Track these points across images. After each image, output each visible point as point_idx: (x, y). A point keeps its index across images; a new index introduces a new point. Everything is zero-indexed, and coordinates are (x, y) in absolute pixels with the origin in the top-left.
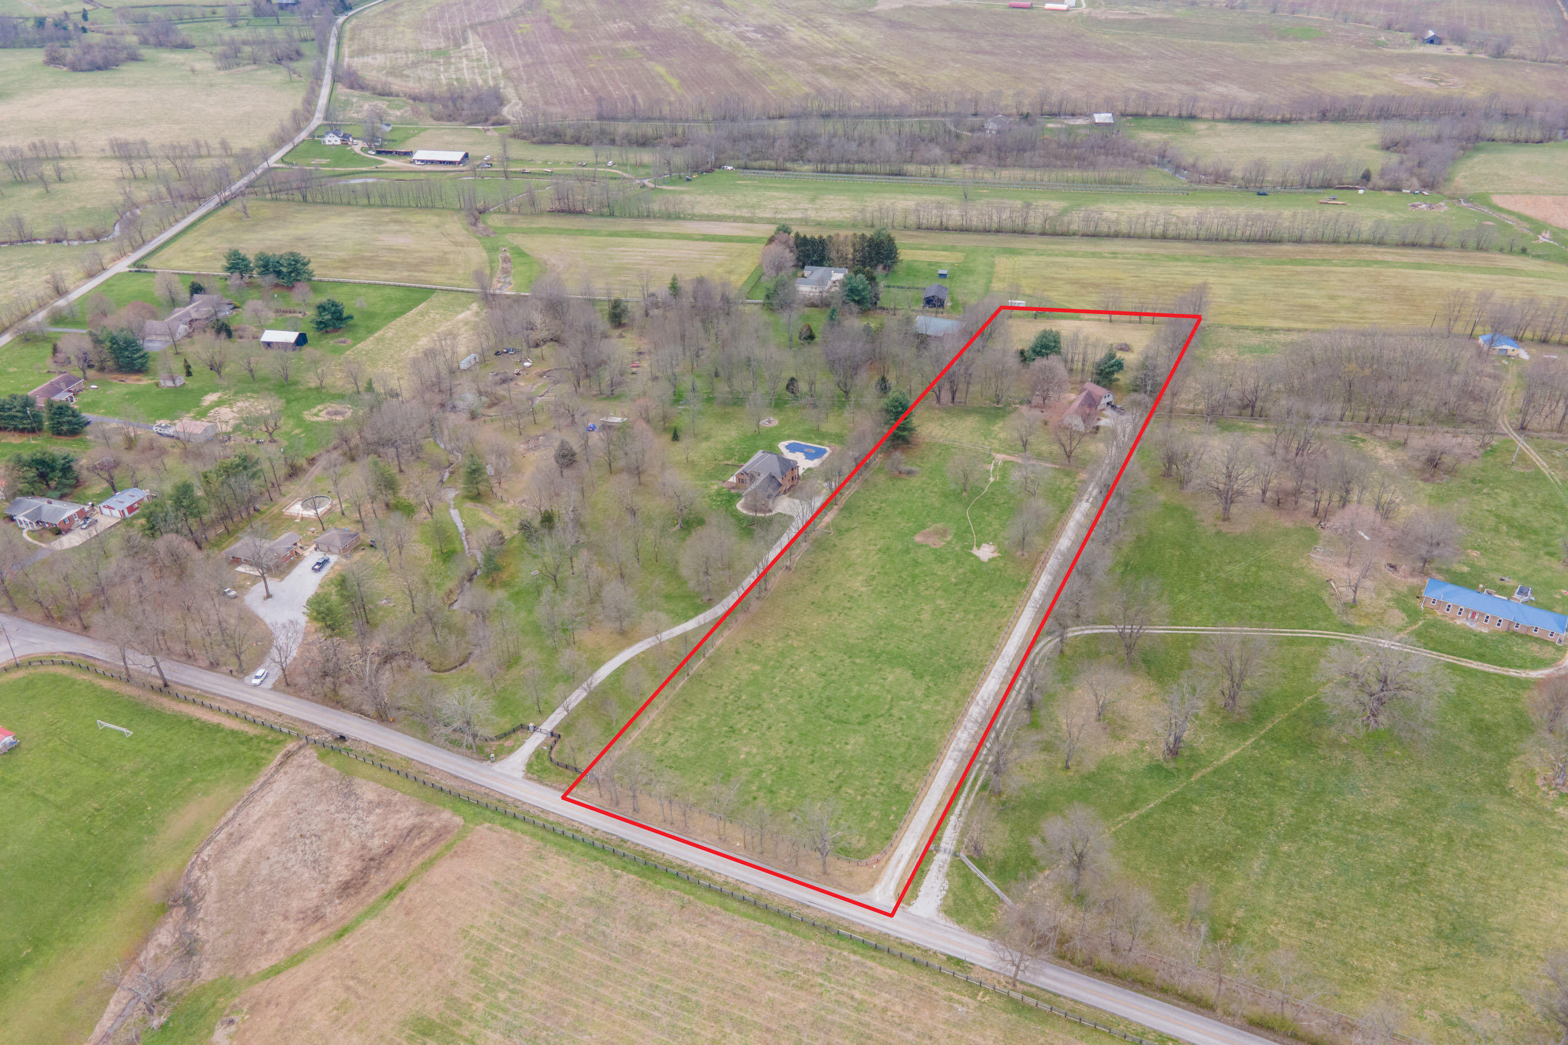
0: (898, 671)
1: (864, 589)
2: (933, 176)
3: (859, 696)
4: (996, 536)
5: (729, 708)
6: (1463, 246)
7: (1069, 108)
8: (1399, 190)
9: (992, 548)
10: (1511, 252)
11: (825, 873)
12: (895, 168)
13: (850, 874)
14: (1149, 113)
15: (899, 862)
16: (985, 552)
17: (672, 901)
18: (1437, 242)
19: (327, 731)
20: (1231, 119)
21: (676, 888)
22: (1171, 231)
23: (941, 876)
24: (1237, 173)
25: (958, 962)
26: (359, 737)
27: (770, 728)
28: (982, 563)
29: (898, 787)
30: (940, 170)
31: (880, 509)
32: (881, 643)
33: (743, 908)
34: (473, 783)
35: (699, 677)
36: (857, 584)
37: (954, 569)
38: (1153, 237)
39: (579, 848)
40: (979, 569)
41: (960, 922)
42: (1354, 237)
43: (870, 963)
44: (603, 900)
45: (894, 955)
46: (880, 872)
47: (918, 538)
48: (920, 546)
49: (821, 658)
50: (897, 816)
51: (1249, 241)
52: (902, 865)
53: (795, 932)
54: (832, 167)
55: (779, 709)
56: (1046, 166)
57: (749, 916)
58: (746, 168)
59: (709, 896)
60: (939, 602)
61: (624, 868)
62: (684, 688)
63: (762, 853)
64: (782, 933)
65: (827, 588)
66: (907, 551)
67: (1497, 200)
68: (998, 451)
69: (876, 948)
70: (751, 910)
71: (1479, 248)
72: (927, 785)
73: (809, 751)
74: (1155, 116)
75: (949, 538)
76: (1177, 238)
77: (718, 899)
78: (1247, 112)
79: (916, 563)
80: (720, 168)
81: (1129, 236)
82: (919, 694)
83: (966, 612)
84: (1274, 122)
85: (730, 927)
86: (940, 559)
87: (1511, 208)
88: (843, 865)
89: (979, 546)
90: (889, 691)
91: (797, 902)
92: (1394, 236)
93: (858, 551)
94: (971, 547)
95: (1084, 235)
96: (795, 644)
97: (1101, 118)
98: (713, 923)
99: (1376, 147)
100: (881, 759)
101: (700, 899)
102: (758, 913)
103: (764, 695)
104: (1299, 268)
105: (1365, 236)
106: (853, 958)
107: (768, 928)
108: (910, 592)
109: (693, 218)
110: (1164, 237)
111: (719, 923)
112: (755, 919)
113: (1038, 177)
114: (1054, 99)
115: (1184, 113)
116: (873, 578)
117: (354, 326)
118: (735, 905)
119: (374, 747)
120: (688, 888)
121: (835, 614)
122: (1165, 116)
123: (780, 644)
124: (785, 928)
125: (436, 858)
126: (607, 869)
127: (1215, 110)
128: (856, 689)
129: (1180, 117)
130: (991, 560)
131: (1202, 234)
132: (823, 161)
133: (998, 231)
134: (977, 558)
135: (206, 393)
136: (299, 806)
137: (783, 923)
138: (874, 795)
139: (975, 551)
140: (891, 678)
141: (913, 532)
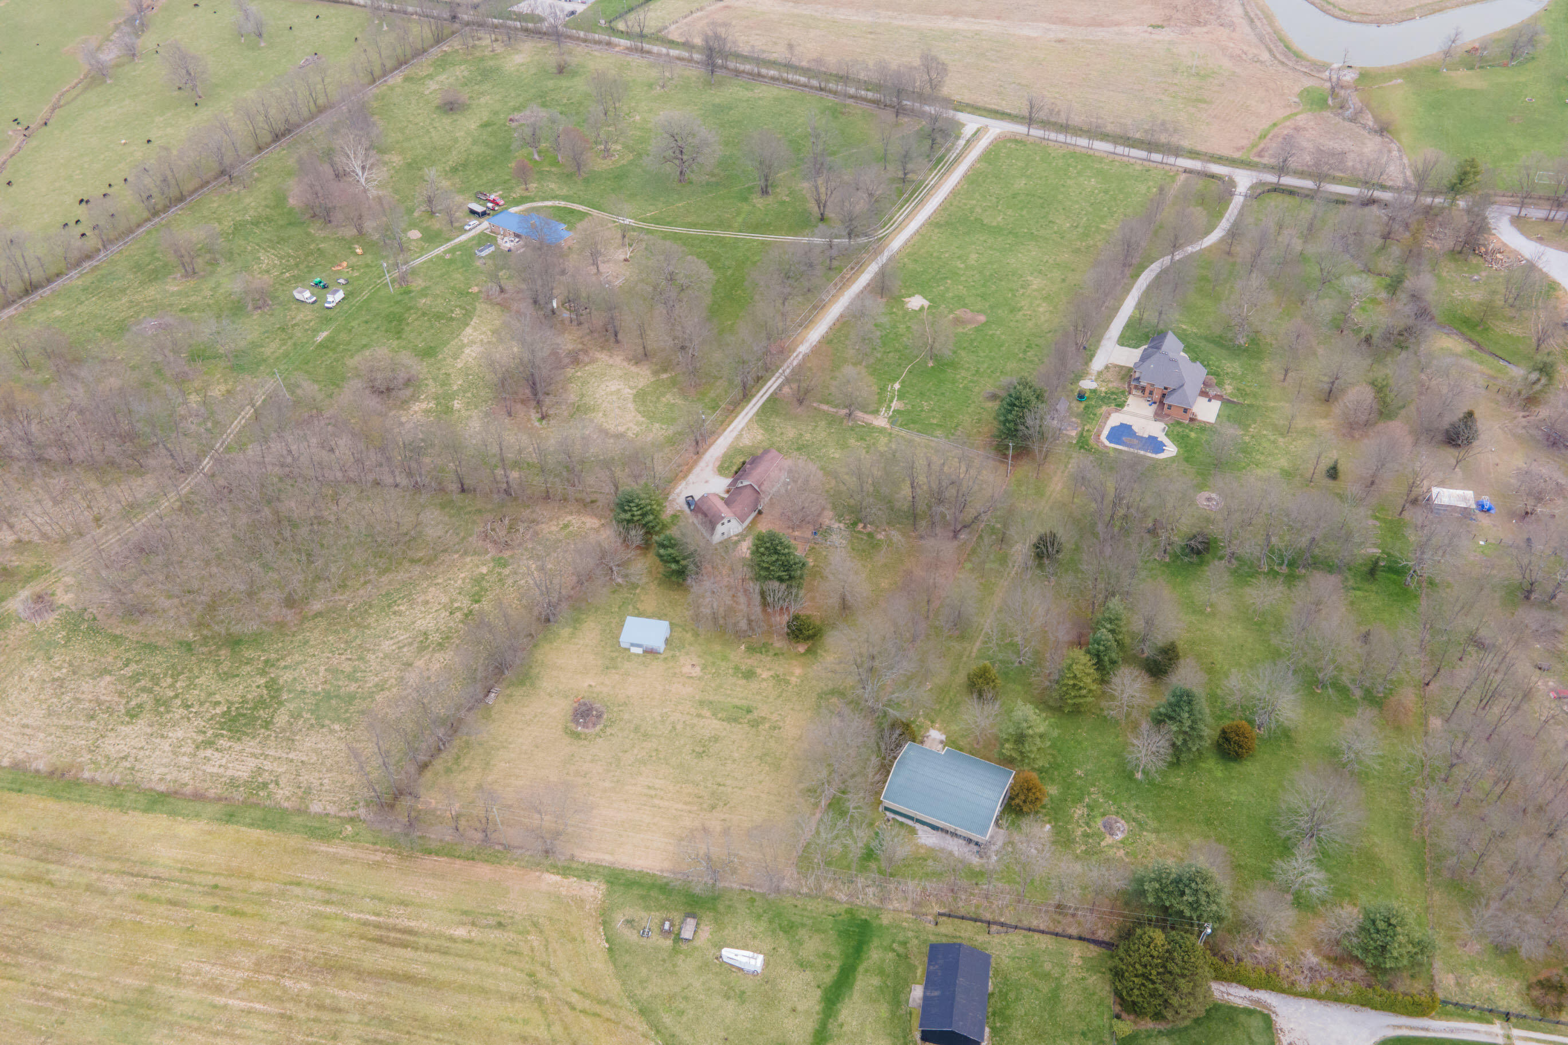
0: (994, 224)
1: (1029, 278)
3: (1022, 209)
4: (904, 317)
9: (909, 306)
15: (988, 138)
16: (916, 302)
27: (1082, 192)
28: (922, 294)
29: (990, 165)
31: (1025, 352)
32: (1009, 242)
36: (1036, 283)
37: (947, 289)
40: (922, 289)
46: (998, 135)
47: (982, 318)
48: (980, 312)
49: (1055, 232)
55: (1079, 202)
60: (962, 266)
61: (1140, 140)
65: (1064, 280)
66: (992, 307)
72: (971, 167)
73: (1050, 180)
75: (951, 316)
77: (1083, 129)
79: (984, 297)
82: (978, 210)
83: (939, 258)
86: (960, 299)
89: (922, 309)
90: (1000, 211)
93: (1041, 309)
94: (929, 307)
100: (1002, 175)
103: (1092, 209)
116: (1022, 287)
121: (1051, 261)
128: (1024, 212)
130: (913, 295)
134: (925, 298)
139: (926, 303)
140: (999, 219)
141: (986, 323)
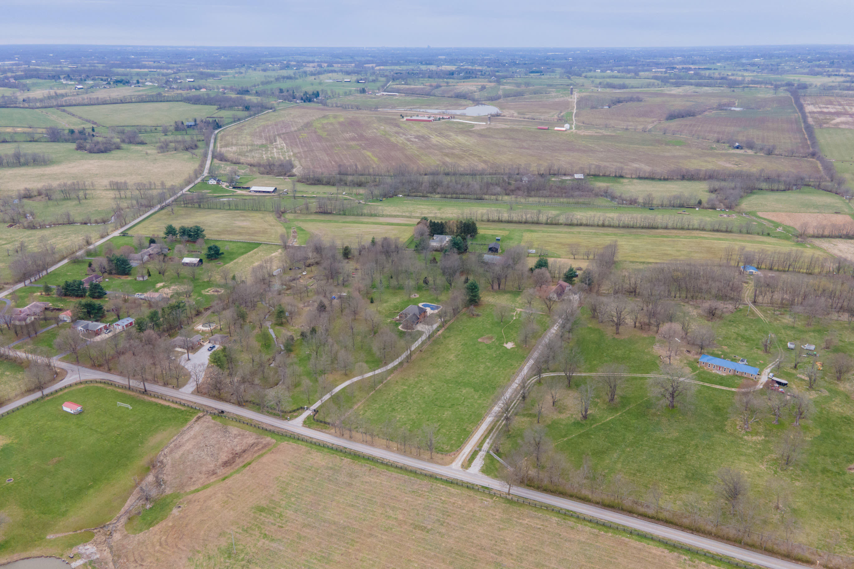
0: (467, 389)
1: (454, 359)
2: (497, 200)
3: (450, 398)
4: (514, 339)
5: (393, 402)
6: (741, 232)
7: (563, 172)
8: (715, 209)
9: (513, 344)
10: (763, 235)
11: (431, 458)
12: (478, 196)
13: (442, 459)
14: (601, 174)
15: (464, 454)
16: (509, 345)
17: (366, 468)
18: (729, 230)
19: (216, 409)
20: (640, 178)
21: (368, 463)
22: (607, 223)
23: (481, 459)
24: (641, 200)
25: (486, 488)
26: (230, 411)
27: (410, 409)
28: (507, 349)
29: (465, 429)
30: (500, 198)
31: (463, 329)
32: (461, 379)
33: (396, 470)
34: (280, 428)
35: (380, 390)
36: (452, 357)
37: (495, 351)
38: (598, 226)
39: (326, 450)
40: (507, 351)
41: (488, 475)
42: (691, 227)
43: (449, 488)
44: (336, 468)
45: (459, 485)
46: (455, 458)
47: (480, 340)
48: (480, 343)
49: (434, 384)
50: (463, 439)
51: (643, 228)
52: (465, 456)
53: (418, 478)
54: (449, 196)
55: (414, 402)
56: (550, 196)
57: (399, 473)
58: (408, 196)
59: (381, 466)
60: (487, 364)
61: (345, 457)
62: (373, 395)
63: (405, 452)
64: (412, 478)
65: (438, 358)
66: (475, 345)
67: (760, 214)
68: (518, 308)
69: (452, 483)
70: (399, 471)
71: (748, 233)
72: (477, 428)
73: (427, 417)
74: (604, 176)
75: (493, 340)
76: (609, 226)
77: (385, 467)
78: (647, 175)
79: (478, 349)
80: (396, 195)
81: (587, 225)
82: (476, 397)
83: (500, 367)
84: (660, 179)
85: (390, 476)
86: (489, 348)
87: (766, 217)
88: (440, 456)
89: (507, 343)
90: (463, 396)
91: (419, 469)
92: (708, 227)
93: (453, 345)
94: (503, 343)
95: (566, 225)
96: (423, 379)
97: (577, 176)
98: (383, 475)
99: (707, 191)
100: (458, 420)
101: (377, 467)
102: (402, 472)
103: (408, 397)
104: (665, 239)
105: (696, 226)
106: (442, 486)
107: (407, 477)
108: (475, 360)
109: (383, 216)
110: (603, 226)
111: (386, 475)
112: (401, 473)
113: (546, 201)
114: (556, 168)
115: (617, 175)
116: (459, 355)
117: (224, 257)
118: (393, 469)
119: (237, 415)
120: (373, 463)
121: (441, 368)
122: (608, 176)
123: (416, 379)
124: (414, 477)
125: (264, 453)
126: (338, 457)
127: (632, 174)
128: (449, 395)
129: (616, 176)
130: (511, 348)
131: (621, 224)
132: (445, 194)
133: (526, 223)
134: (506, 347)
135: (158, 283)
136: (205, 435)
137: (413, 475)
138: (455, 432)
139: (505, 345)
140: (464, 391)
141: (478, 338)
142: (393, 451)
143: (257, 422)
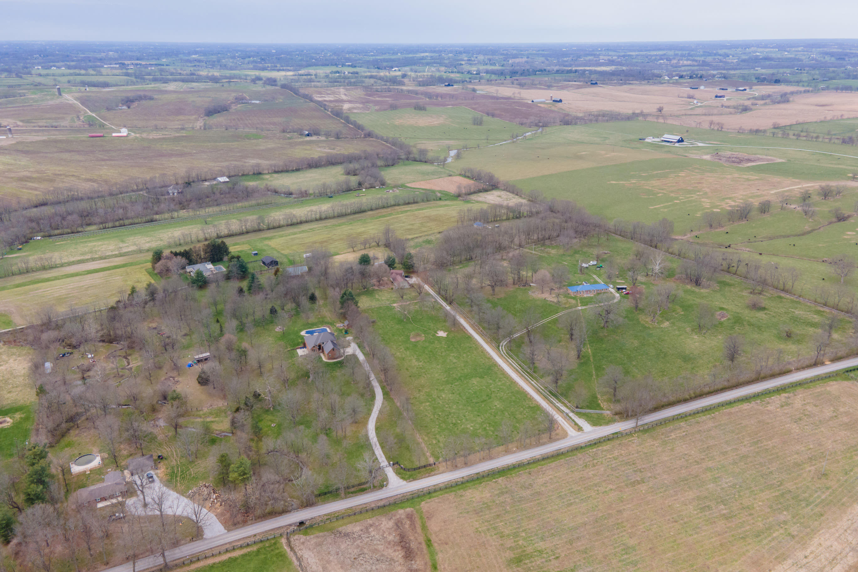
0: (473, 380)
1: (420, 363)
2: (172, 218)
3: (475, 392)
4: (437, 328)
5: (441, 419)
6: (423, 201)
7: (203, 178)
8: (374, 187)
10: (437, 200)
12: (148, 218)
13: (556, 434)
14: (240, 174)
15: (563, 423)
16: (442, 334)
17: (524, 475)
18: (416, 200)
19: (290, 525)
20: (276, 172)
23: (579, 419)
24: (311, 191)
25: (616, 433)
26: (313, 516)
27: (464, 416)
28: (446, 338)
29: (529, 407)
30: (175, 214)
32: (454, 375)
34: (391, 497)
35: (411, 417)
36: (416, 363)
37: (440, 343)
38: (316, 220)
40: (448, 339)
41: (601, 425)
42: (389, 205)
43: (600, 448)
44: (504, 490)
45: (602, 442)
46: (562, 429)
47: (412, 340)
48: (417, 342)
49: (443, 390)
51: (355, 213)
52: (566, 423)
53: (570, 456)
54: (110, 225)
55: (457, 410)
56: (230, 202)
58: (50, 236)
60: (451, 355)
63: (525, 446)
65: (407, 369)
66: (415, 345)
67: (409, 185)
68: (391, 304)
70: (549, 460)
71: (428, 201)
72: (535, 401)
73: (488, 414)
74: (243, 175)
75: (423, 335)
76: (326, 218)
77: (536, 465)
79: (424, 348)
80: (31, 239)
81: (306, 222)
82: (490, 382)
83: (465, 353)
84: (293, 171)
86: (430, 342)
87: (418, 187)
89: (436, 333)
90: (481, 386)
92: (402, 202)
93: (398, 353)
95: (288, 225)
96: (426, 390)
97: (222, 179)
98: (545, 471)
99: (343, 174)
100: (512, 404)
102: (553, 459)
103: (445, 409)
104: (388, 218)
105: (393, 203)
106: (594, 450)
108: (437, 357)
110: (321, 219)
113: (228, 208)
115: (256, 172)
116: (418, 359)
118: (543, 462)
119: (325, 515)
121: (424, 375)
122: (247, 175)
123: (421, 393)
125: (423, 525)
126: (489, 483)
127: (268, 169)
128: (470, 391)
129: (254, 174)
130: (447, 335)
131: (336, 214)
132: (102, 223)
133: (247, 232)
134: (442, 337)
136: (332, 552)
138: (527, 413)
139: (438, 335)
140: (475, 382)
141: (408, 339)
142: (514, 452)
143: (361, 507)
